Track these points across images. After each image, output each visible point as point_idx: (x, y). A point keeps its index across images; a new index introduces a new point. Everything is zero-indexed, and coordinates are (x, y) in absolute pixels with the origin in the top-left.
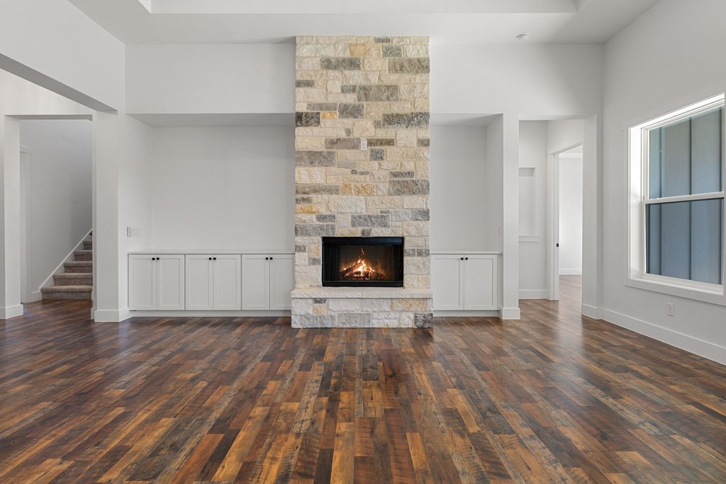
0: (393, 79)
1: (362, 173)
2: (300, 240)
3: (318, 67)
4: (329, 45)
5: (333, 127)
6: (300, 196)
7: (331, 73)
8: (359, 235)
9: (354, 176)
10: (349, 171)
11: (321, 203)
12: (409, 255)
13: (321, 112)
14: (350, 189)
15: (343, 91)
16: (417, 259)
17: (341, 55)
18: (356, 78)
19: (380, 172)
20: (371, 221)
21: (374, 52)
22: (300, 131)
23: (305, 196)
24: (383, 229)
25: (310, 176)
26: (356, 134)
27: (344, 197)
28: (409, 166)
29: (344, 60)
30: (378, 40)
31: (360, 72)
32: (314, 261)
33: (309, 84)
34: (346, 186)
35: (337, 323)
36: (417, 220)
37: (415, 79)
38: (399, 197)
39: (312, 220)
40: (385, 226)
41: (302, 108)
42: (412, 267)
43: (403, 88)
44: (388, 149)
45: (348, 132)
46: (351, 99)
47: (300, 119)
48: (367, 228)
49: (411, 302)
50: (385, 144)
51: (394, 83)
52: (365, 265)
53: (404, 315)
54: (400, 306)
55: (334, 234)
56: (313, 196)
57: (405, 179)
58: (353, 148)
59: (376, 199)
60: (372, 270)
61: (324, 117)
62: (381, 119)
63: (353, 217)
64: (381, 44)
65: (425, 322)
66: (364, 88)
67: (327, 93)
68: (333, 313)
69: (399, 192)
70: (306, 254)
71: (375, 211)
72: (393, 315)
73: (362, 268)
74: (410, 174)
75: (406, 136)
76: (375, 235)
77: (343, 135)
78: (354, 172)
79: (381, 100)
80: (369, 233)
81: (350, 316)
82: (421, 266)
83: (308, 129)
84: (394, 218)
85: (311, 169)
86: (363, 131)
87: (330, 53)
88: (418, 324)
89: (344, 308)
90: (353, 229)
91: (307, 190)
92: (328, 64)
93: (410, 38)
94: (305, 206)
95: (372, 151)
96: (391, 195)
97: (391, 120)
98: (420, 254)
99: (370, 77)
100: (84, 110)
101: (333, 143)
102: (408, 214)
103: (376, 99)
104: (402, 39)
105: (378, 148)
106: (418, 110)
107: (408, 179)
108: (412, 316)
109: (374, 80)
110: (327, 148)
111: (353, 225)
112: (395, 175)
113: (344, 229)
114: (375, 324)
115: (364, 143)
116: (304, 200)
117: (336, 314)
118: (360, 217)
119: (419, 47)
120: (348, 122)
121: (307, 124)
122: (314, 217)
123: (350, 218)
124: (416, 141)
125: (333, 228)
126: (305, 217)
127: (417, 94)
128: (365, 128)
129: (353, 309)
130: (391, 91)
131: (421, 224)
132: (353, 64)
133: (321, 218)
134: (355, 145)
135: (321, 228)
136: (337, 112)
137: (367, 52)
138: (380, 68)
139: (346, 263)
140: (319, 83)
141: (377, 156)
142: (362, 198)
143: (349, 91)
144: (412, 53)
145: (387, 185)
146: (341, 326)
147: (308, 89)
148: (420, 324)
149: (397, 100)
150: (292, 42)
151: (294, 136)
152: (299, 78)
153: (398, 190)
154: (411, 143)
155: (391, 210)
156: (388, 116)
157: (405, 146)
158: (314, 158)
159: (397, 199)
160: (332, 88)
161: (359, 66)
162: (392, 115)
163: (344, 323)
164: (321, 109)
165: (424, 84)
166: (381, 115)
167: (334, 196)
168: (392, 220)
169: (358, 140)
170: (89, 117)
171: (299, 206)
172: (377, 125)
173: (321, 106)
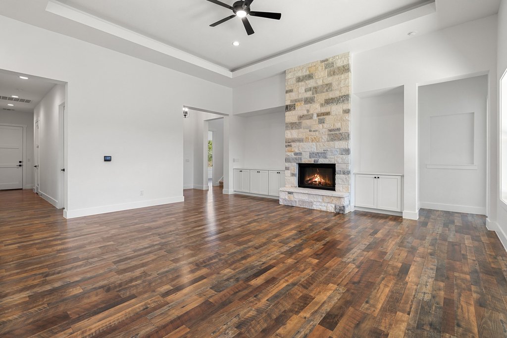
0: (329, 80)
1: (314, 131)
2: (287, 165)
3: (295, 82)
4: (299, 70)
5: (301, 109)
6: (288, 144)
7: (300, 84)
8: (313, 162)
9: (311, 133)
10: (308, 130)
11: (296, 147)
12: (338, 174)
13: (296, 103)
14: (309, 139)
15: (305, 91)
16: (342, 176)
17: (305, 74)
18: (311, 83)
19: (323, 129)
20: (319, 155)
21: (320, 68)
22: (287, 114)
23: (289, 144)
24: (325, 160)
25: (291, 134)
26: (311, 112)
27: (306, 143)
28: (338, 125)
29: (306, 76)
30: (322, 61)
31: (313, 80)
32: (293, 175)
33: (291, 91)
34: (307, 138)
35: (297, 205)
36: (342, 154)
37: (341, 78)
38: (333, 142)
39: (292, 155)
40: (326, 158)
41: (288, 103)
42: (340, 180)
43: (334, 84)
44: (327, 117)
45: (308, 111)
46: (309, 94)
47: (288, 108)
48: (316, 159)
49: (333, 198)
50: (325, 115)
51: (330, 82)
52: (319, 177)
53: (329, 205)
54: (327, 200)
55: (301, 161)
56: (292, 144)
57: (336, 133)
58: (310, 119)
59: (321, 144)
60: (323, 181)
61: (297, 105)
62: (323, 102)
63: (310, 153)
64: (323, 63)
65: (340, 210)
66: (315, 88)
67: (299, 93)
68: (296, 200)
69: (332, 140)
70: (289, 171)
71: (321, 150)
72: (323, 204)
73: (317, 179)
74: (339, 129)
75: (336, 109)
76: (321, 163)
77: (305, 113)
78: (310, 131)
79: (323, 92)
80: (317, 162)
81: (303, 202)
82: (345, 180)
83: (290, 112)
84: (330, 153)
85: (292, 131)
86: (315, 110)
87: (300, 74)
88: (336, 210)
89: (301, 198)
90: (310, 159)
91: (290, 141)
92: (299, 80)
93: (338, 56)
94: (289, 148)
95: (319, 119)
96: (328, 141)
97: (328, 102)
98: (344, 173)
99: (318, 82)
100: (222, 116)
101: (301, 117)
102: (338, 151)
103: (321, 92)
104: (334, 57)
105: (322, 117)
106: (343, 94)
107: (337, 132)
108: (334, 206)
109: (320, 83)
110: (298, 120)
111: (310, 158)
112: (330, 131)
113: (306, 160)
114: (315, 207)
115: (315, 115)
116: (288, 145)
117: (297, 200)
118: (313, 153)
119: (343, 59)
120: (308, 106)
121: (290, 110)
122: (293, 153)
123: (309, 154)
124: (342, 111)
125: (301, 159)
126: (289, 154)
127: (342, 85)
128: (316, 108)
129: (304, 198)
130: (329, 86)
131: (344, 157)
132: (310, 77)
133: (296, 154)
134: (310, 117)
135: (296, 159)
136: (303, 102)
137: (317, 69)
138: (323, 76)
139: (309, 176)
140: (295, 90)
141: (321, 122)
142: (314, 143)
143: (308, 91)
144: (339, 63)
145: (326, 136)
146: (299, 206)
147: (290, 93)
148: (337, 211)
149: (332, 90)
150: (284, 72)
151: (285, 116)
152: (287, 89)
153: (332, 138)
154: (339, 113)
155: (328, 150)
156: (327, 100)
157: (336, 115)
158: (293, 126)
159: (331, 143)
160: (301, 91)
161: (313, 77)
162: (329, 99)
163: (300, 205)
164: (296, 102)
165: (347, 78)
166: (323, 100)
167: (301, 143)
168: (329, 155)
169: (313, 114)
170: (223, 118)
171: (287, 149)
172: (322, 105)
173: (296, 101)
